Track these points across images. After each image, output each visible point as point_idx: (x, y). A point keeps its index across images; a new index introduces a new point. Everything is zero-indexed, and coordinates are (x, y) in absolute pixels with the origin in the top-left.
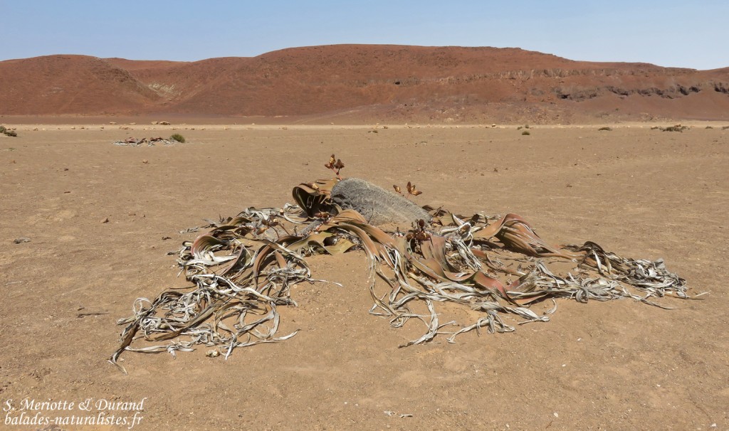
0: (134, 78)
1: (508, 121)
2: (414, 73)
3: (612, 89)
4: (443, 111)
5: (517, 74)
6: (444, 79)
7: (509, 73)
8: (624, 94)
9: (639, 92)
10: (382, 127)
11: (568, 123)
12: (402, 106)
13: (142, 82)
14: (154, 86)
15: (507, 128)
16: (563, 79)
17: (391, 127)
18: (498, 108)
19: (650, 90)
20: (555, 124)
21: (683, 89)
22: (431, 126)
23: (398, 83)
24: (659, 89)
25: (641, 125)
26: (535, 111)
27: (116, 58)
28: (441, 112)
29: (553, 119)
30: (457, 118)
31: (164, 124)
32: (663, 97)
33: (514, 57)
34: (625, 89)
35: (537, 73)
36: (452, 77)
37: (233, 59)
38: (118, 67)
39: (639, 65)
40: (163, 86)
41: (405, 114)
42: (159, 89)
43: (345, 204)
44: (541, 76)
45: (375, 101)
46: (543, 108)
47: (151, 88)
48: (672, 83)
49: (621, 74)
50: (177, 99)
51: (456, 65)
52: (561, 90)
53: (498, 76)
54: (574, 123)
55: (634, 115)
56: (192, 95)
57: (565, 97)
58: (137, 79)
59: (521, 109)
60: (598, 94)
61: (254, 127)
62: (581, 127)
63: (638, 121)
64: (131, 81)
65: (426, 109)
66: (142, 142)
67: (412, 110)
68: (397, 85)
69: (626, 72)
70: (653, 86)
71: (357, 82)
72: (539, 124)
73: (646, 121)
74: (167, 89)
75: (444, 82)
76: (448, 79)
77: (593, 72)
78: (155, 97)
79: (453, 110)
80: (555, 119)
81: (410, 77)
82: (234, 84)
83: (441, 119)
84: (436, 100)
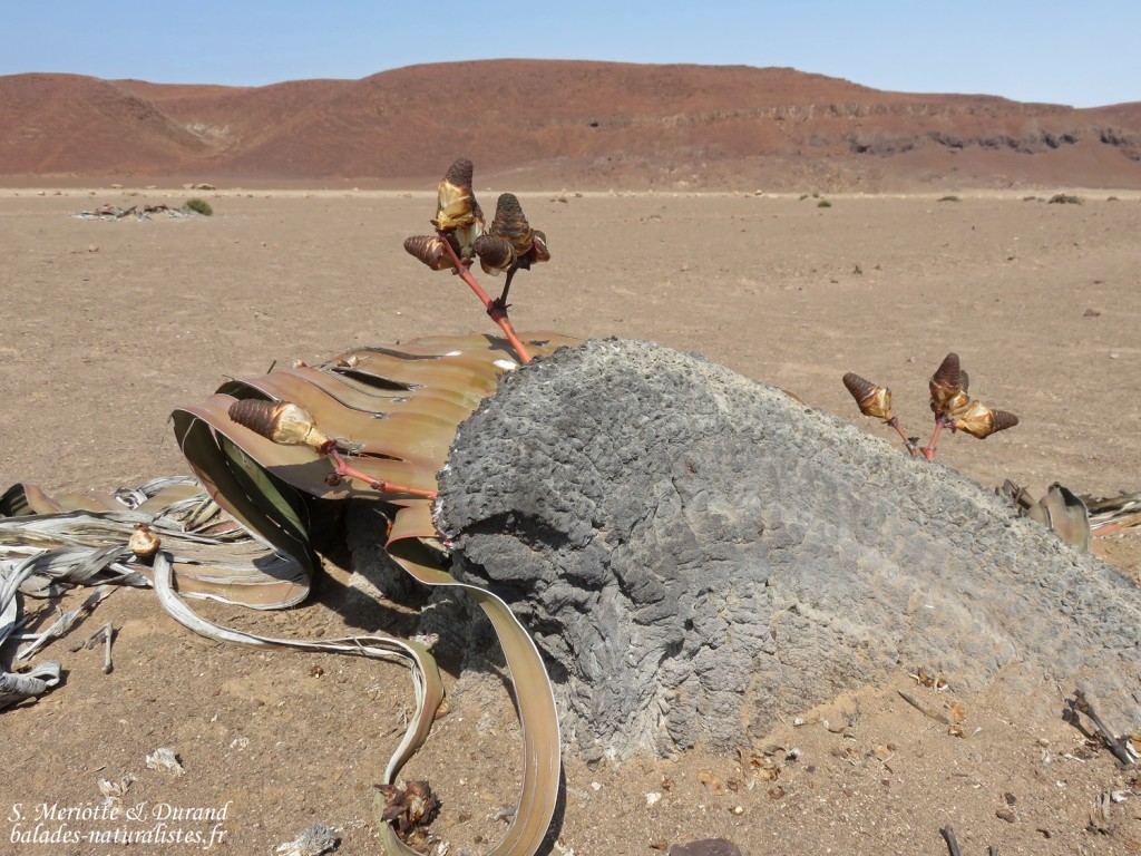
0: (161, 113)
1: (777, 187)
2: (621, 108)
3: (937, 138)
4: (671, 169)
5: (787, 111)
6: (669, 119)
7: (774, 110)
8: (957, 146)
9: (981, 143)
10: (573, 194)
11: (876, 191)
12: (602, 160)
13: (175, 121)
14: (195, 127)
15: (781, 198)
16: (861, 120)
17: (586, 194)
18: (762, 166)
19: (998, 140)
20: (855, 192)
21: (1051, 138)
22: (655, 194)
23: (595, 125)
24: (1013, 138)
25: (1000, 195)
26: (822, 171)
27: (130, 80)
28: (667, 171)
29: (852, 184)
30: (695, 181)
31: (205, 188)
32: (1018, 151)
33: (784, 82)
34: (958, 136)
35: (820, 110)
36: (683, 115)
37: (325, 82)
38: (135, 94)
39: (981, 99)
40: (211, 127)
41: (609, 175)
42: (203, 132)
43: (562, 590)
44: (826, 115)
45: (558, 153)
46: (834, 166)
47: (191, 131)
48: (1033, 128)
49: (953, 112)
50: (235, 149)
51: (690, 95)
52: (856, 138)
53: (756, 114)
54: (885, 191)
55: (981, 178)
56: (258, 141)
57: (862, 150)
58: (166, 116)
59: (798, 167)
60: (916, 145)
61: (356, 193)
62: (903, 196)
63: (989, 188)
64: (156, 118)
65: (644, 165)
66: (127, 213)
67: (620, 167)
68: (593, 129)
69: (962, 109)
70: (1003, 132)
71: (528, 122)
72: (828, 192)
73: (1002, 188)
74: (215, 132)
75: (669, 122)
76: (675, 117)
77: (909, 109)
78: (196, 145)
79: (687, 167)
80: (855, 184)
81: (614, 115)
82: (327, 125)
83: (669, 183)
84: (657, 153)
